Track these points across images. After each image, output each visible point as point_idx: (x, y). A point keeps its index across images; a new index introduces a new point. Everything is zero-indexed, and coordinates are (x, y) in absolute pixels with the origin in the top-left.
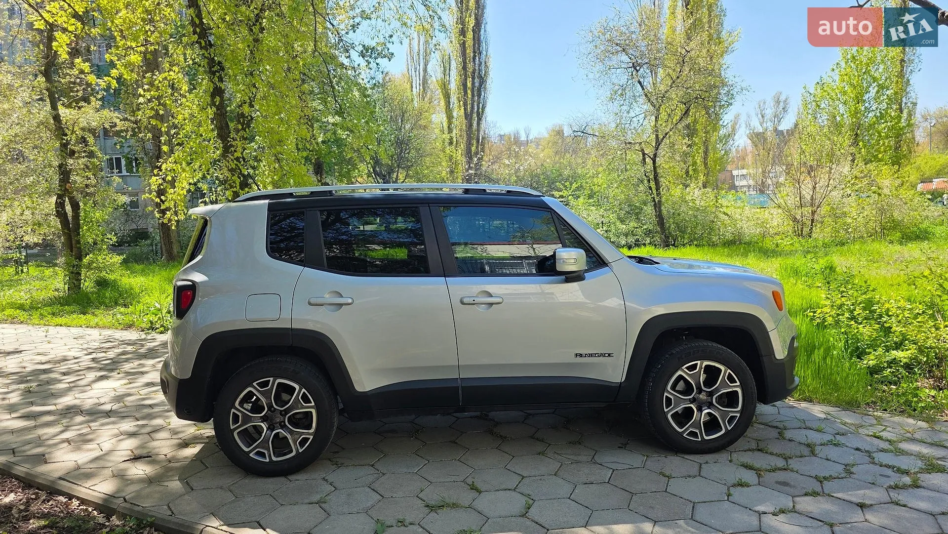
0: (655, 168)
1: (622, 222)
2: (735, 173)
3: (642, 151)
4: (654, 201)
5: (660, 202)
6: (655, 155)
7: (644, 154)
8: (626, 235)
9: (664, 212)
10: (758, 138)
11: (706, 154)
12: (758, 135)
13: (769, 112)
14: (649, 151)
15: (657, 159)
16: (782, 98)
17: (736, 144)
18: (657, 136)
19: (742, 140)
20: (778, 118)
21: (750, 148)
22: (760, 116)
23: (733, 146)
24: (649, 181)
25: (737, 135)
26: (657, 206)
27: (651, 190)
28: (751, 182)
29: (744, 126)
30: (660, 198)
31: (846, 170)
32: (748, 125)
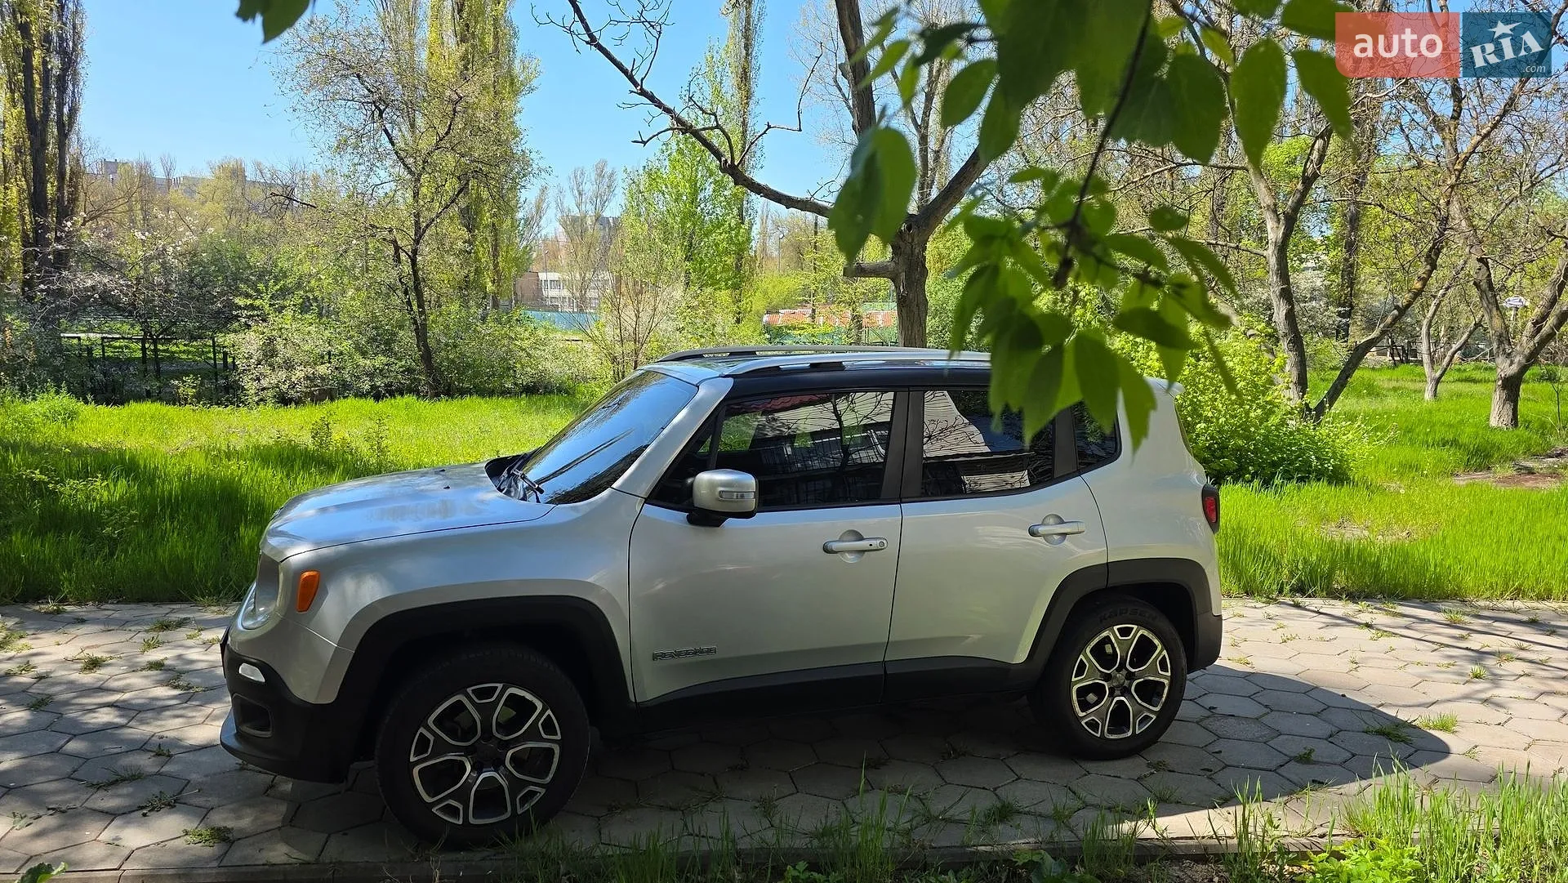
0: (415, 272)
1: (364, 354)
2: (542, 276)
3: (394, 242)
4: (415, 323)
5: (424, 326)
6: (415, 252)
7: (397, 248)
8: (371, 375)
9: (432, 343)
10: (574, 226)
11: (496, 249)
12: (574, 220)
13: (589, 188)
14: (405, 243)
15: (419, 258)
16: (608, 170)
17: (543, 232)
18: (417, 223)
19: (551, 227)
20: (601, 199)
21: (563, 238)
22: (576, 192)
23: (539, 235)
24: (406, 293)
25: (544, 219)
26: (421, 332)
27: (411, 306)
28: (565, 293)
29: (553, 205)
30: (425, 320)
31: (678, 293)
32: (559, 206)
